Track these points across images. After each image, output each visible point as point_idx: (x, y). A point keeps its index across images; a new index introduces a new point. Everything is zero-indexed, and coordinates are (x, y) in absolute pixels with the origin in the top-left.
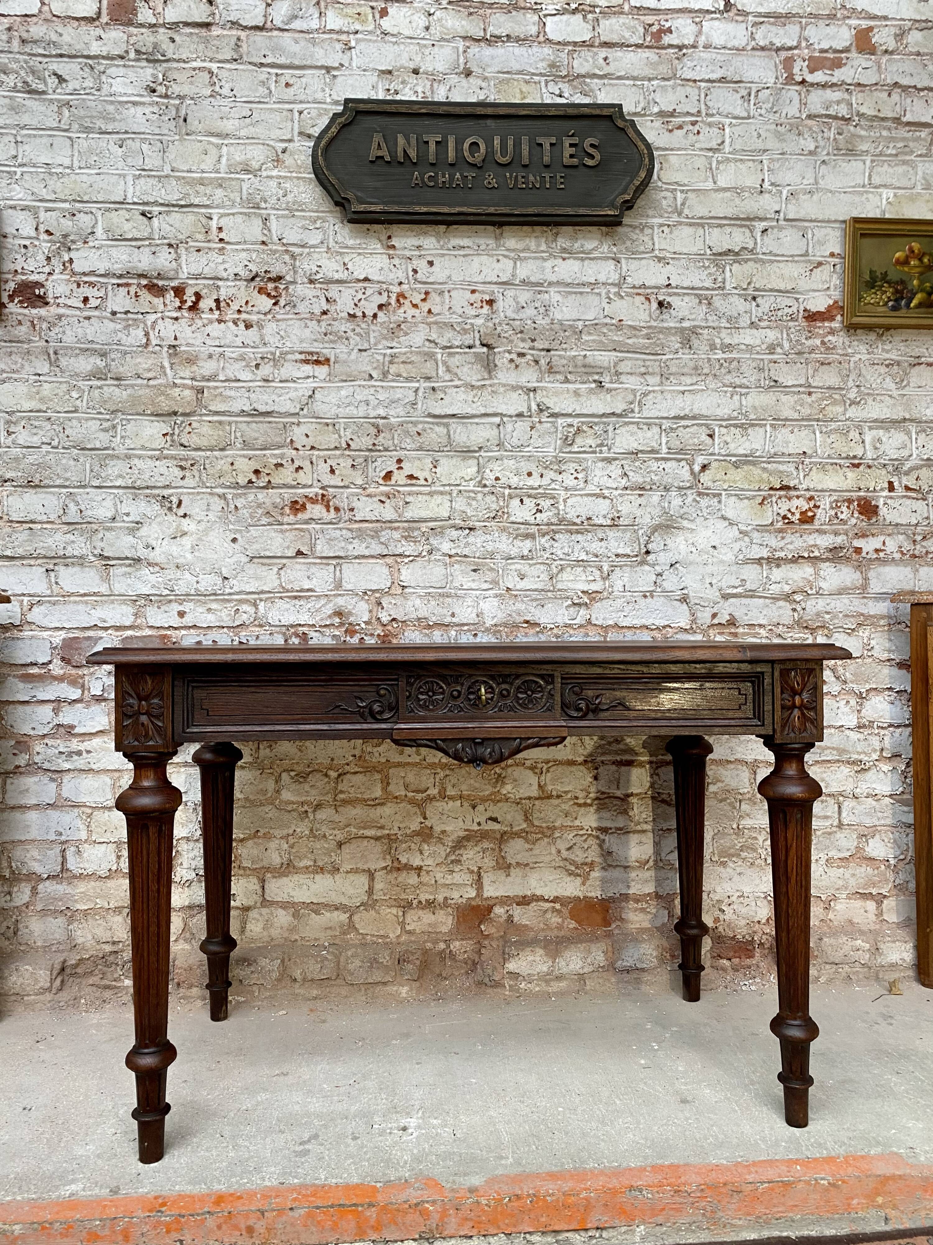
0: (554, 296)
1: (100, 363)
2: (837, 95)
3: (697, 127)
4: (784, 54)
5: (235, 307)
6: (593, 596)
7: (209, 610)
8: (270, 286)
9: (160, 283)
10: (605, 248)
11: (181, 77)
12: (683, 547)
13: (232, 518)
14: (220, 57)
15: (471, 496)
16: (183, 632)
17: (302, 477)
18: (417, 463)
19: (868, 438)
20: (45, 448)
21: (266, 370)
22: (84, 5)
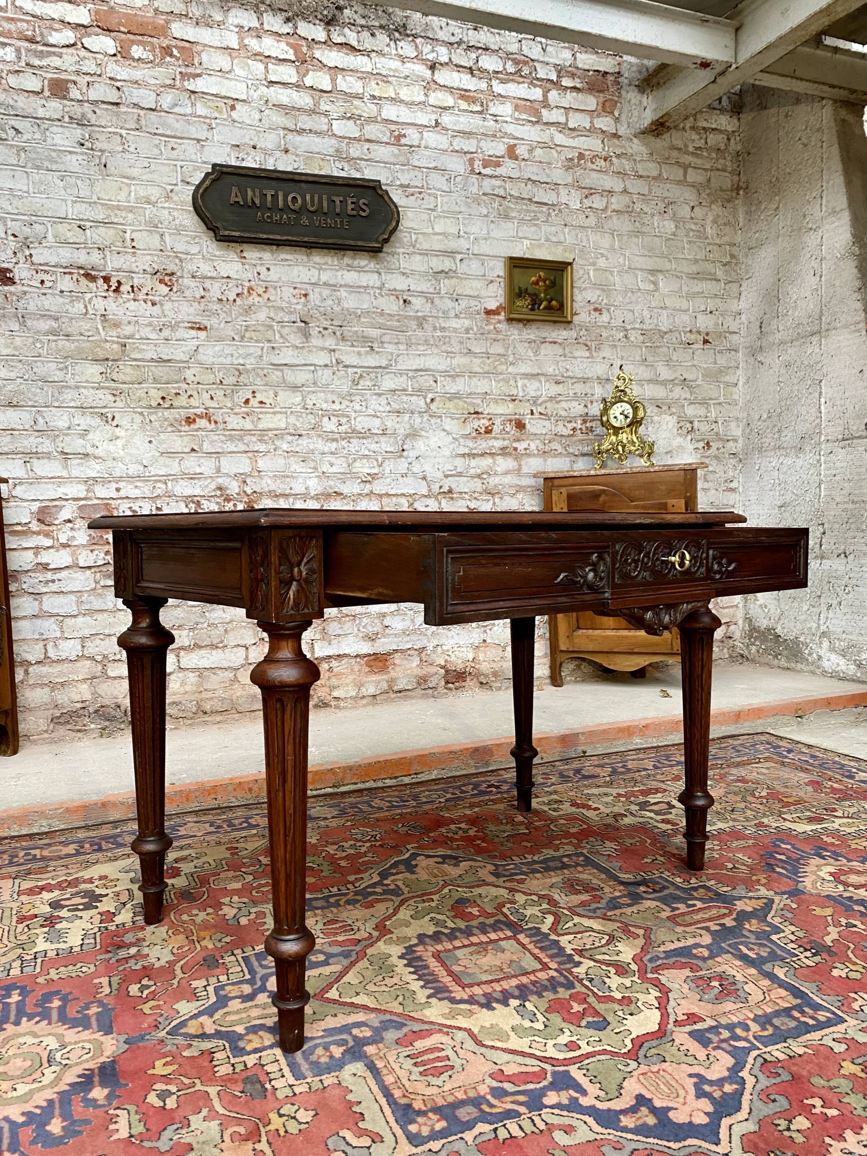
0: (343, 293)
1: (54, 325)
2: (498, 183)
3: (422, 196)
4: (469, 156)
5: (144, 291)
6: (373, 477)
7: (136, 487)
8: (167, 278)
9: (93, 273)
10: (372, 265)
11: (102, 137)
12: (422, 447)
13: (148, 428)
14: (128, 126)
15: (298, 415)
16: (119, 501)
17: (193, 402)
18: (265, 393)
19: (520, 384)
20: (19, 380)
21: (166, 333)
22: (33, 83)
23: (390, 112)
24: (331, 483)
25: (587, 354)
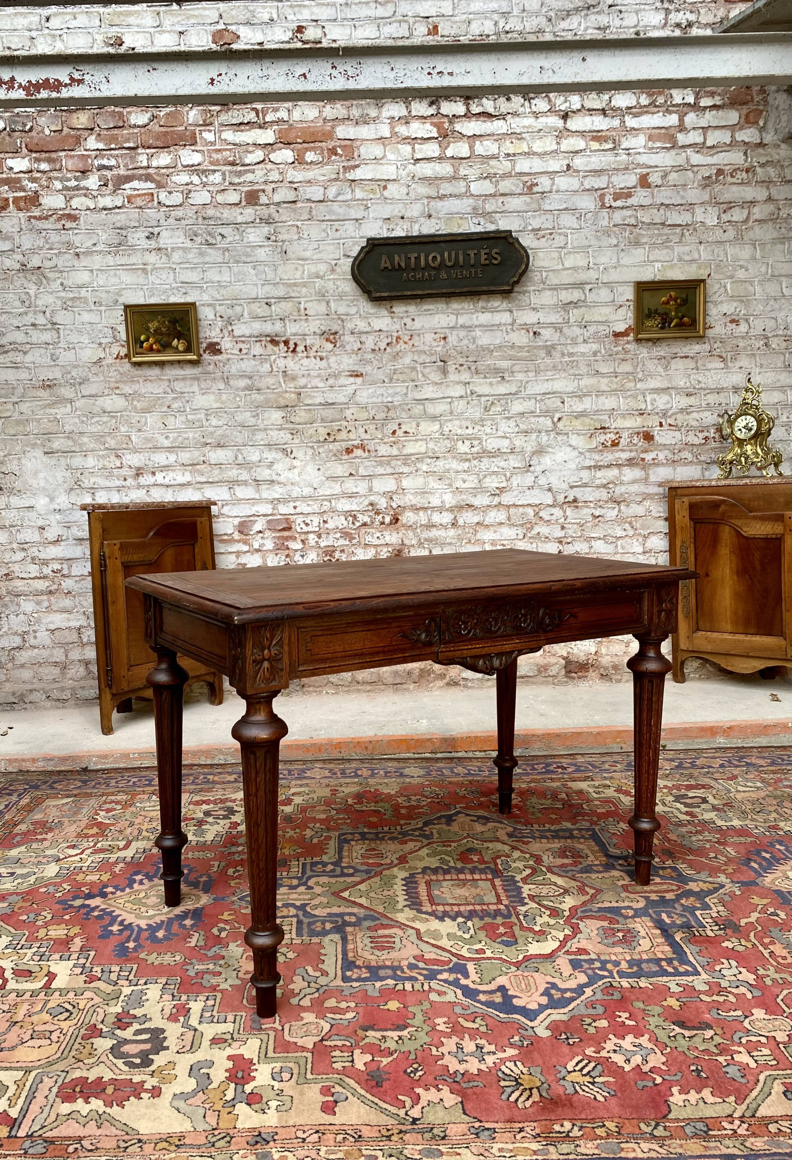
0: (478, 333)
1: (249, 382)
2: (629, 213)
3: (553, 236)
4: (600, 192)
5: (314, 349)
6: (502, 490)
7: (309, 504)
8: (332, 337)
9: (277, 339)
10: (505, 305)
11: (283, 230)
12: (549, 462)
13: (318, 458)
14: (303, 218)
15: (437, 441)
16: (296, 516)
17: (352, 436)
18: (409, 425)
19: (648, 399)
20: (225, 427)
21: (331, 381)
22: (233, 197)
23: (523, 165)
24: (465, 497)
25: (722, 365)
